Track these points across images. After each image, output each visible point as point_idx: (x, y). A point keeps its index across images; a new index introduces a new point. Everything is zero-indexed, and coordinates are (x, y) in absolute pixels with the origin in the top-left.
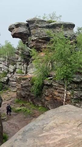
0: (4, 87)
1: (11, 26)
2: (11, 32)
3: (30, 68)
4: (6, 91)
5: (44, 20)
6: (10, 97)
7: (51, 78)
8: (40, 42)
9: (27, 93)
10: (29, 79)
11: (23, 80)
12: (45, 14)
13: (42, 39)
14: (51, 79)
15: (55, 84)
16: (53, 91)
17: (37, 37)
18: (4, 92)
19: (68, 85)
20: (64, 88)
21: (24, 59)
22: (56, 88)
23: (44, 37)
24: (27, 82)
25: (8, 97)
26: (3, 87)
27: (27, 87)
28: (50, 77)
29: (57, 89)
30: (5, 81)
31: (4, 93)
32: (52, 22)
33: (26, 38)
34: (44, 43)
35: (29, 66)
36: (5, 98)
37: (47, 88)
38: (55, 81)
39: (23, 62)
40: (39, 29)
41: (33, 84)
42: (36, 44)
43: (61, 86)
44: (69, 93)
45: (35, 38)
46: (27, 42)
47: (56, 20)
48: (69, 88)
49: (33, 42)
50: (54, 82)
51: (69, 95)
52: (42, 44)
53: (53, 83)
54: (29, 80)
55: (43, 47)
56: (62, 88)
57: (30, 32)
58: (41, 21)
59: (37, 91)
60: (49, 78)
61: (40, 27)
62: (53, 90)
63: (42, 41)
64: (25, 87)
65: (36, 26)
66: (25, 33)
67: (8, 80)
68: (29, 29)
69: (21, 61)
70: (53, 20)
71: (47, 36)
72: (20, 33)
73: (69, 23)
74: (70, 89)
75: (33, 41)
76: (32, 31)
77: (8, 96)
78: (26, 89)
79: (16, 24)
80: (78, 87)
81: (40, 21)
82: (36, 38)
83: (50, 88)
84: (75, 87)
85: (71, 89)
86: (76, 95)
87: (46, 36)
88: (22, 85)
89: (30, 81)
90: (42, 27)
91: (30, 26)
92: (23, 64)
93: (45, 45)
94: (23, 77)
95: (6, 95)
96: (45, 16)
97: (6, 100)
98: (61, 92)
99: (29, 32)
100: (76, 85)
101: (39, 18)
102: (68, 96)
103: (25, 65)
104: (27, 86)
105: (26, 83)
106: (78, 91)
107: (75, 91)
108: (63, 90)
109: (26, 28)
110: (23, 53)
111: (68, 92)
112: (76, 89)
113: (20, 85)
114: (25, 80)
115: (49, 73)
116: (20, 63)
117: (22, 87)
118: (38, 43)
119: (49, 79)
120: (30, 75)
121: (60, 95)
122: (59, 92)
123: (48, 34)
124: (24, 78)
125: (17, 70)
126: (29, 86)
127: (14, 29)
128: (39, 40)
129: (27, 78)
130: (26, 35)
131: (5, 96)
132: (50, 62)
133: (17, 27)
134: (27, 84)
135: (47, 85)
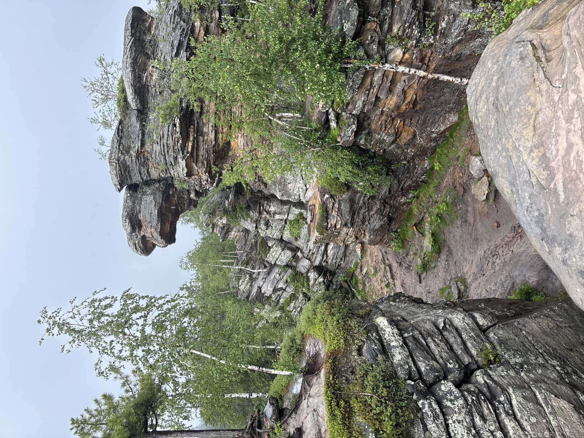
0: (345, 285)
1: (135, 244)
2: (154, 246)
3: (285, 192)
4: (360, 277)
6: (382, 266)
7: (332, 117)
8: (196, 147)
9: (375, 209)
10: (327, 196)
11: (327, 218)
12: (94, 121)
13: (185, 136)
14: (338, 117)
15: (360, 104)
16: (382, 112)
17: (176, 159)
18: (361, 287)
19: (369, 56)
20: (374, 71)
21: (248, 208)
22: (374, 100)
23: (178, 129)
24: (336, 205)
25: (381, 273)
26: (341, 287)
27: (356, 206)
28: (327, 121)
29: (377, 98)
30: (321, 279)
31: (364, 285)
32: (125, 99)
33: (179, 198)
34: (199, 132)
35: (278, 195)
36: (383, 285)
37: (369, 134)
38: (348, 104)
39: (260, 213)
40: (148, 147)
41: (348, 186)
42: (203, 163)
43: (369, 80)
44: (398, 53)
45: (182, 163)
46: (192, 196)
48: (378, 52)
49: (195, 172)
50: (350, 107)
51: (404, 53)
52: (201, 138)
53: (354, 112)
54: (332, 197)
55: (212, 136)
56: (377, 77)
57: (159, 181)
58: (121, 138)
59: (376, 171)
60: (333, 124)
61: (143, 145)
62: (378, 112)
63: (191, 139)
64: (353, 212)
65: (137, 157)
66: (160, 200)
67: (320, 270)
68: (148, 183)
69: (257, 222)
70: (116, 92)
71: (177, 121)
72: (162, 215)
74: (384, 49)
75: (189, 174)
76: (155, 174)
77: (376, 272)
78: (362, 211)
79: (129, 229)
80: (378, 16)
81: (120, 143)
82: (180, 160)
83: (369, 124)
84: (378, 29)
85: (381, 44)
86: (409, 27)
87: (175, 125)
88: (346, 225)
89: (333, 193)
90: (143, 134)
91: (136, 179)
92: (268, 212)
93: (205, 130)
94: (318, 217)
95: (374, 279)
96: (101, 120)
97: (391, 280)
98: (388, 84)
99: (157, 185)
100: (368, 26)
101: (109, 143)
102: (407, 56)
103: (272, 209)
104: (351, 207)
105: (339, 208)
106: (391, 18)
107: (390, 29)
108: (385, 74)
109: (144, 193)
110: (226, 212)
111: (391, 57)
112: (386, 26)
113: (345, 230)
114: (327, 212)
115: (314, 125)
116: (263, 227)
117: (352, 225)
118: (197, 155)
119: (337, 123)
120: (310, 194)
121: (399, 87)
122: (390, 91)
123: (168, 116)
124: (322, 216)
125: (287, 236)
126: (352, 201)
127: (147, 235)
128: (190, 150)
129: (324, 205)
130: (167, 197)
131: (376, 284)
132: (274, 116)
133: (140, 226)
134: (346, 207)
135: (357, 134)
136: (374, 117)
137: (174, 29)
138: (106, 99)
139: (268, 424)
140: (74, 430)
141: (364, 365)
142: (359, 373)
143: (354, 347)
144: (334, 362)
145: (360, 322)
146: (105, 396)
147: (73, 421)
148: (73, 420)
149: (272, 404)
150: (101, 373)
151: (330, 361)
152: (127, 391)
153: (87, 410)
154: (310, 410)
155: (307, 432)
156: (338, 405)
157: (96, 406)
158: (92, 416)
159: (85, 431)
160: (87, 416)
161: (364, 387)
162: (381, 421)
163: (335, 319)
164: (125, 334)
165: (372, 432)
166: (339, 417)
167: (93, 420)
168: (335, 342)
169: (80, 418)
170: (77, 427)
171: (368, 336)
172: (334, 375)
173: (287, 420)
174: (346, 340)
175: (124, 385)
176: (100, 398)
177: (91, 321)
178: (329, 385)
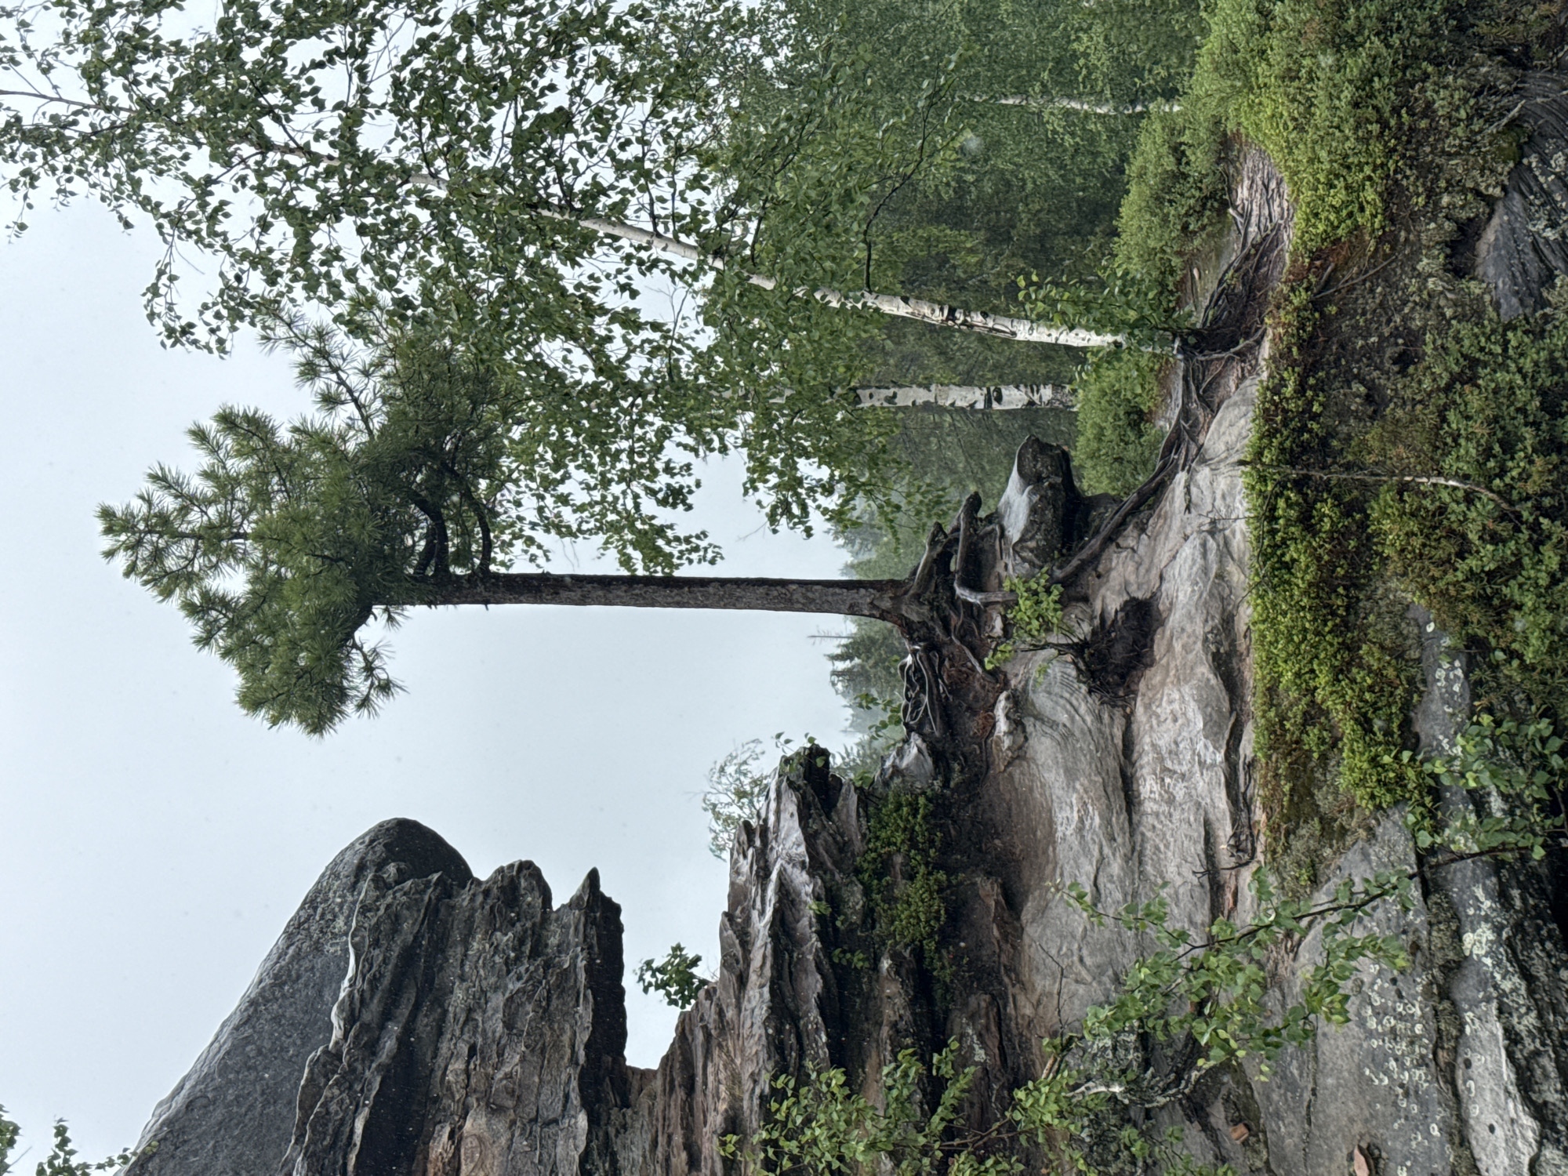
139: (1010, 570)
140: (122, 560)
141: (1465, 329)
142: (1435, 370)
143: (1431, 231)
144: (1317, 304)
145: (1488, 88)
146: (228, 420)
147: (113, 521)
148: (107, 514)
149: (1031, 479)
150: (180, 334)
151: (1300, 298)
152: (330, 401)
153: (161, 479)
154: (1198, 521)
155: (1174, 620)
156: (1307, 521)
157: (204, 460)
158: (189, 501)
159: (171, 563)
160: (168, 503)
161: (1441, 443)
162: (1500, 611)
163: (1356, 64)
164: (265, 145)
165: (1452, 653)
166: (1300, 581)
167: (195, 518)
168: (1338, 196)
169: (139, 507)
170: (134, 547)
171: (1520, 172)
172: (1310, 369)
173: (1095, 558)
174: (1392, 194)
175: (309, 371)
176: (211, 426)
177: (92, 74)
178: (1272, 417)
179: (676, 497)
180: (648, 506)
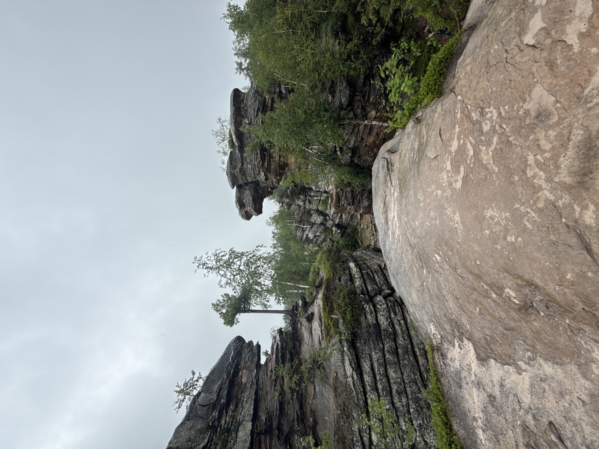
0: (352, 234)
1: (242, 215)
2: (252, 216)
3: (317, 186)
4: (359, 230)
5: (229, 155)
6: (371, 225)
7: (338, 149)
8: (269, 165)
9: (365, 196)
10: (339, 189)
11: (339, 201)
12: (219, 152)
13: (263, 159)
14: (341, 149)
15: (352, 142)
16: (366, 146)
17: (259, 171)
18: (360, 235)
19: (356, 116)
20: (359, 125)
21: (300, 194)
22: (360, 139)
23: (259, 157)
24: (344, 194)
25: (370, 228)
26: (350, 235)
27: (355, 195)
28: (336, 151)
29: (362, 138)
30: (339, 231)
31: (362, 234)
32: (232, 140)
33: (263, 191)
34: (271, 156)
35: (314, 188)
36: (371, 235)
37: (359, 157)
38: (346, 142)
39: (306, 196)
40: (245, 166)
41: (349, 184)
42: (273, 172)
43: (357, 130)
44: (373, 113)
45: (263, 174)
46: (269, 189)
47: (228, 131)
48: (361, 113)
49: (270, 178)
50: (347, 144)
51: (376, 113)
52: (272, 160)
53: (350, 146)
54: (341, 190)
55: (277, 158)
56: (361, 127)
57: (252, 182)
58: (232, 161)
59: (364, 177)
60: (339, 153)
61: (242, 165)
62: (364, 145)
63: (267, 160)
64: (354, 198)
65: (240, 171)
66: (253, 193)
67: (338, 226)
68: (246, 184)
69: (304, 201)
70: (228, 136)
71: (259, 152)
72: (254, 200)
73: (231, 103)
74: (365, 111)
75: (266, 179)
76: (249, 180)
77: (368, 228)
78: (358, 197)
79: (239, 208)
80: (361, 92)
81: (231, 164)
82: (261, 172)
83: (359, 152)
84: (362, 100)
85: (363, 109)
86: (379, 98)
87: (258, 154)
88: (349, 204)
89: (342, 188)
90: (242, 160)
91: (241, 182)
92: (310, 196)
93: (274, 155)
94: (334, 200)
95: (367, 231)
96: (222, 151)
97: (375, 233)
98: (368, 131)
99: (251, 185)
100: (356, 98)
101: (226, 163)
102: (378, 114)
103: (312, 194)
104: (352, 195)
105: (346, 196)
106: (369, 93)
107: (369, 99)
108: (366, 126)
109: (245, 189)
110: (288, 197)
111: (369, 115)
112: (366, 98)
113: (349, 207)
114: (339, 199)
115: (329, 153)
116: (308, 204)
117: (353, 204)
118: (270, 169)
119: (341, 153)
120: (330, 187)
121: (375, 131)
122: (370, 134)
123: (253, 149)
124: (336, 200)
125: (320, 208)
126: (352, 192)
127: (248, 210)
128: (266, 166)
129: (337, 193)
130: (256, 191)
131: (367, 234)
132: (308, 148)
133: (244, 206)
134: (349, 195)
135: (352, 157)
136: (362, 149)
137: (255, 101)
138: (223, 140)
139: (300, 309)
140: (213, 308)
141: (340, 287)
142: (338, 291)
143: (337, 277)
144: (327, 284)
145: (341, 265)
146: (225, 294)
147: (213, 305)
148: (212, 304)
149: (302, 300)
150: (221, 286)
151: (326, 283)
152: (235, 292)
153: (218, 300)
154: (317, 305)
155: (315, 315)
156: (327, 305)
157: (223, 298)
158: (221, 302)
159: (218, 309)
160: (218, 303)
161: (339, 298)
162: (345, 314)
163: (330, 262)
164: (231, 268)
165: (341, 318)
166: (327, 311)
167: (221, 304)
168: (329, 274)
169: (216, 303)
170: (215, 307)
171: (344, 272)
172: (327, 290)
173: (308, 308)
174: (333, 274)
175: (233, 290)
176: (224, 295)
177: (216, 262)
178: (324, 295)
179: (268, 301)
180: (265, 302)
